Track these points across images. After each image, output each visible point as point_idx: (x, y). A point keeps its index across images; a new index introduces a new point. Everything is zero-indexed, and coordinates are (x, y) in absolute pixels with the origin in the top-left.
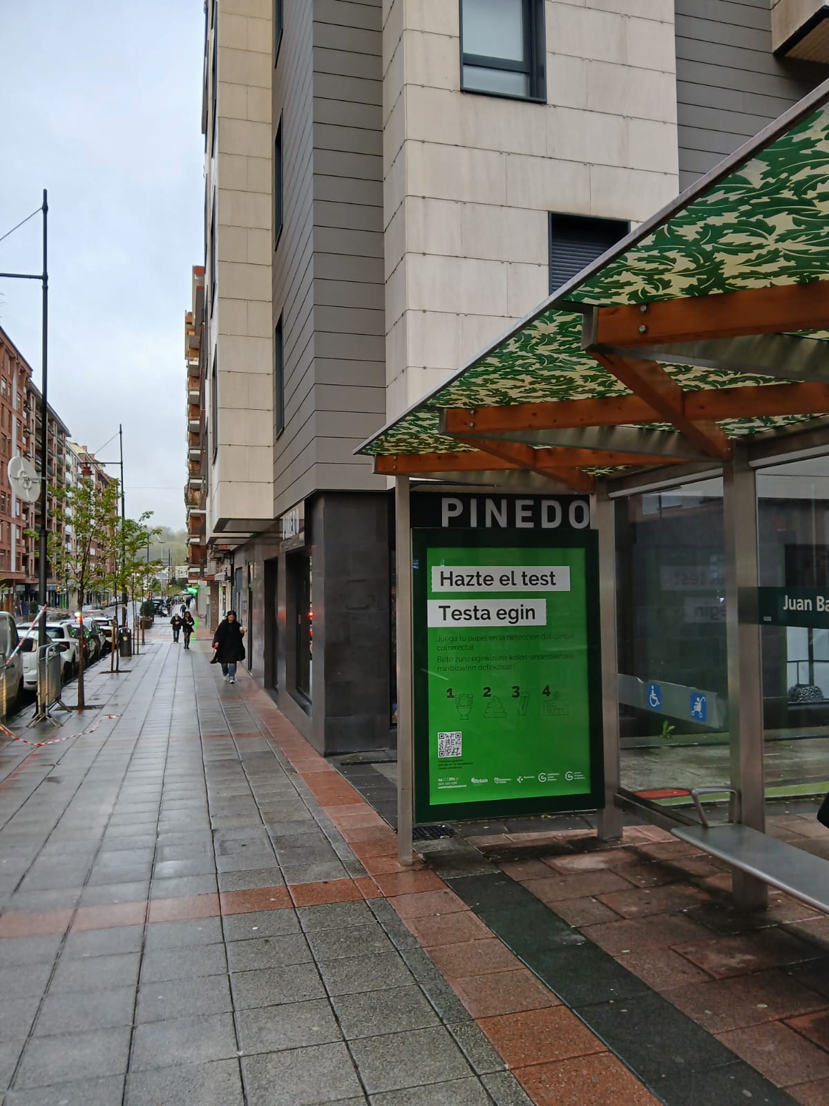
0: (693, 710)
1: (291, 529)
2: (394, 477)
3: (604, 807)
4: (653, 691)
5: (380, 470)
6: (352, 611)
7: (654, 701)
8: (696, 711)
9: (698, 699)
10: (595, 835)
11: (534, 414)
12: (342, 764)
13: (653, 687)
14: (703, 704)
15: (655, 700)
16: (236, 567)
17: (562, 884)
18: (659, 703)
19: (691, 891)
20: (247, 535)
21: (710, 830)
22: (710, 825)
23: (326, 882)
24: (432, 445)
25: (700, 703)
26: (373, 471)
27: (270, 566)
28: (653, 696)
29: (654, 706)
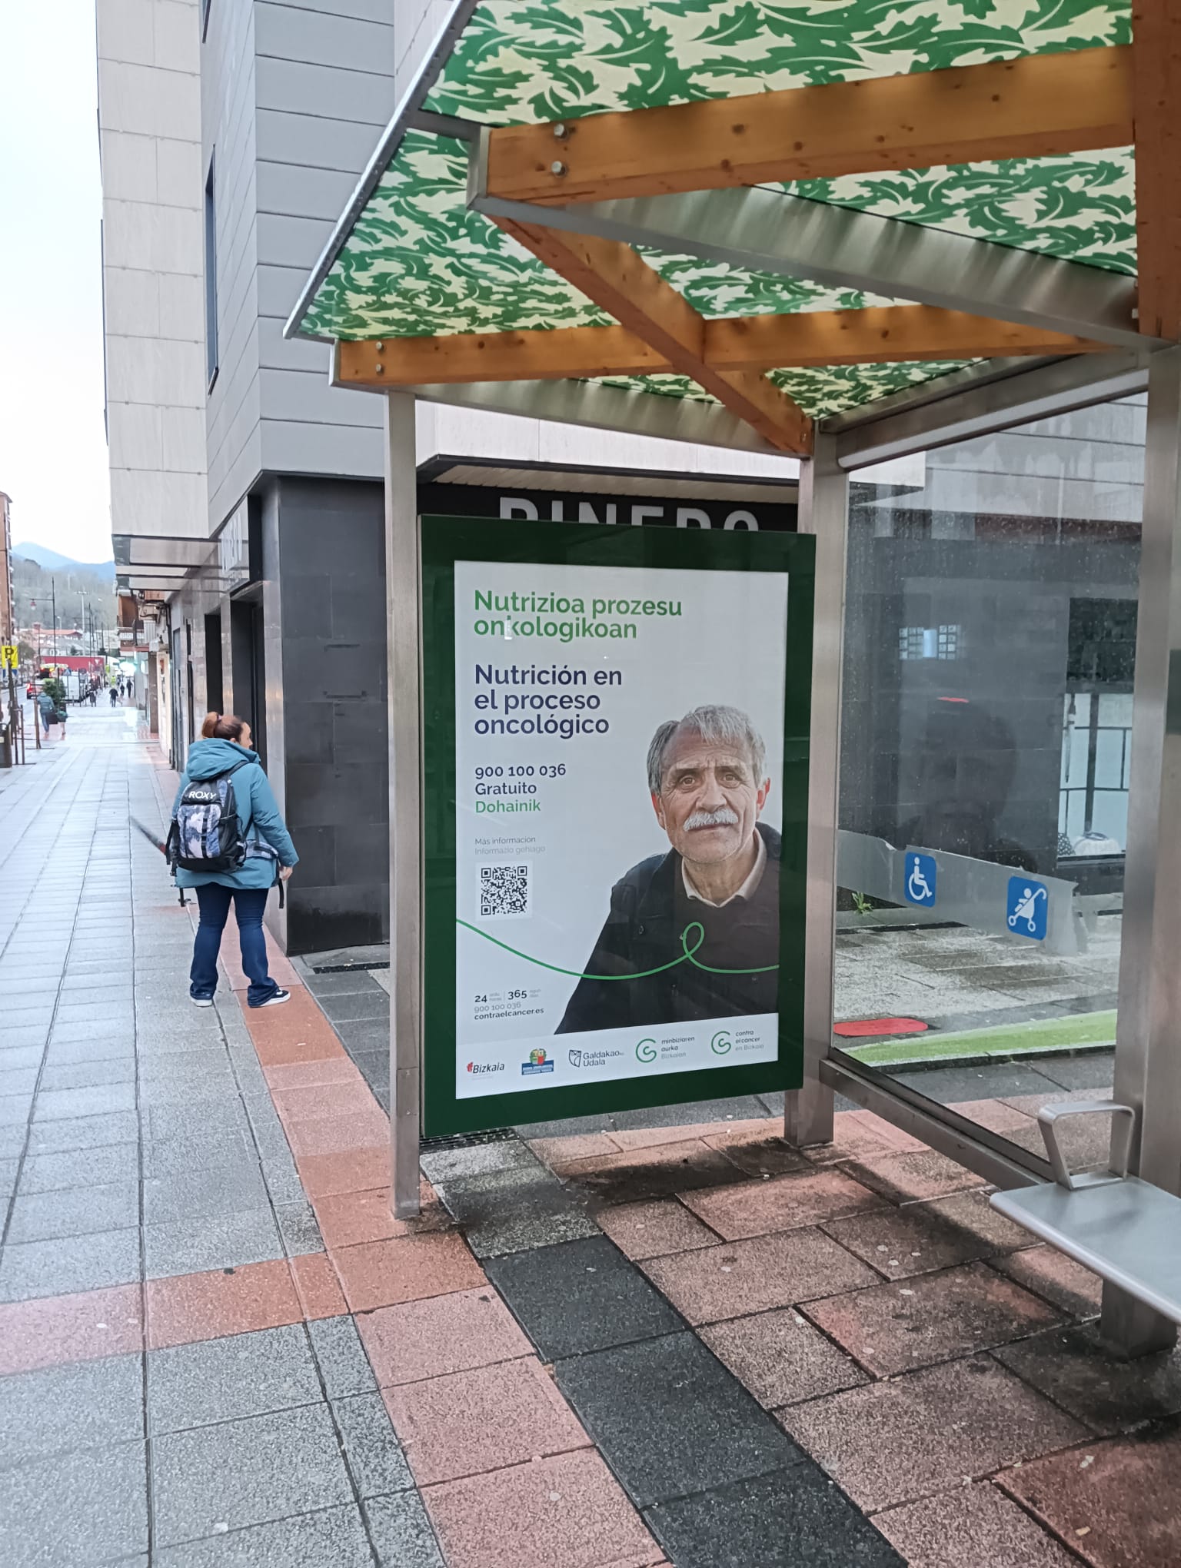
0: (1014, 913)
1: (233, 553)
2: (385, 399)
3: (801, 1086)
4: (917, 869)
5: (344, 375)
6: (335, 701)
7: (918, 889)
8: (1020, 918)
9: (1027, 892)
10: (780, 1133)
11: (738, 129)
12: (317, 970)
13: (917, 861)
14: (1039, 902)
15: (922, 887)
16: (173, 629)
17: (727, 1269)
18: (929, 894)
19: (1000, 1293)
20: (182, 572)
21: (1075, 1196)
22: (1075, 1186)
23: (229, 1271)
24: (461, 306)
25: (1032, 901)
26: (331, 381)
27: (212, 622)
28: (917, 877)
29: (919, 898)
